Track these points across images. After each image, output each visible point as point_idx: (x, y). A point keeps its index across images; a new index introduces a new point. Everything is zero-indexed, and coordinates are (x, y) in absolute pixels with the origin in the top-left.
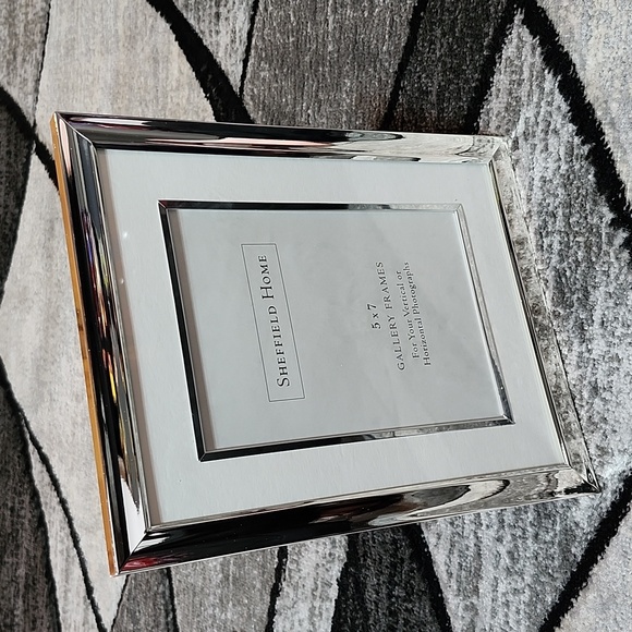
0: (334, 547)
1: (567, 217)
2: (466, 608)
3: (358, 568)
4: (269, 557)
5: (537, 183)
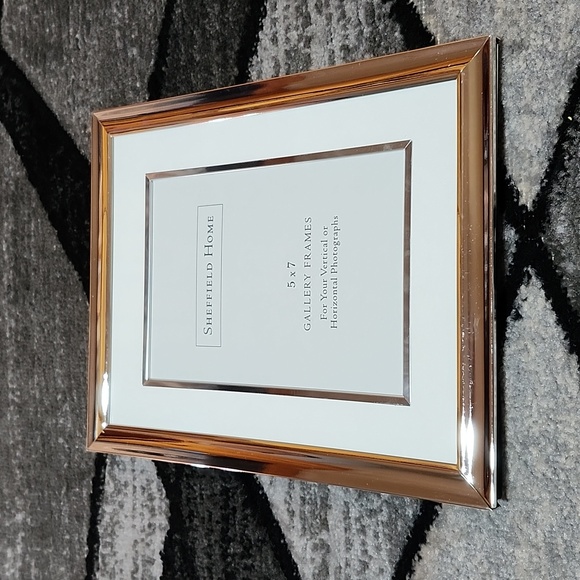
0: (153, 515)
2: (315, 548)
3: (184, 532)
4: (77, 547)
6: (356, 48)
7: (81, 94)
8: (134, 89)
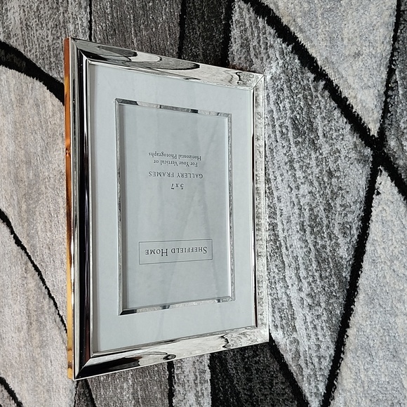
1: (289, 87)
2: (291, 343)
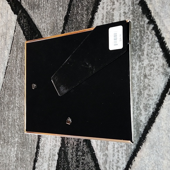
0: (56, 142)
2: (104, 155)
3: (65, 148)
4: (33, 149)
5: (122, 14)
6: (128, 13)
7: (44, 20)
8: (60, 19)
